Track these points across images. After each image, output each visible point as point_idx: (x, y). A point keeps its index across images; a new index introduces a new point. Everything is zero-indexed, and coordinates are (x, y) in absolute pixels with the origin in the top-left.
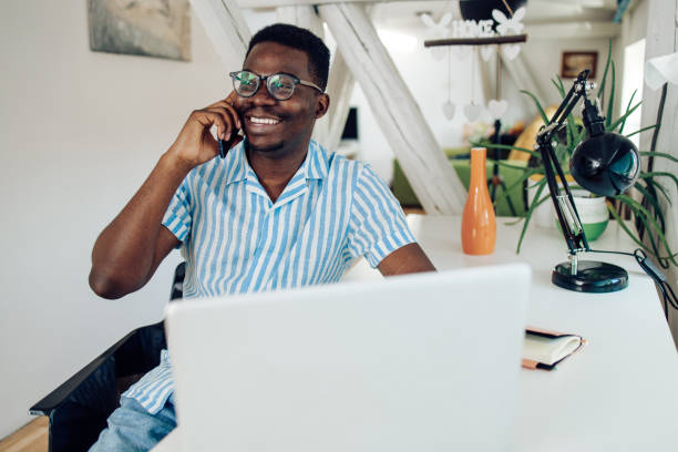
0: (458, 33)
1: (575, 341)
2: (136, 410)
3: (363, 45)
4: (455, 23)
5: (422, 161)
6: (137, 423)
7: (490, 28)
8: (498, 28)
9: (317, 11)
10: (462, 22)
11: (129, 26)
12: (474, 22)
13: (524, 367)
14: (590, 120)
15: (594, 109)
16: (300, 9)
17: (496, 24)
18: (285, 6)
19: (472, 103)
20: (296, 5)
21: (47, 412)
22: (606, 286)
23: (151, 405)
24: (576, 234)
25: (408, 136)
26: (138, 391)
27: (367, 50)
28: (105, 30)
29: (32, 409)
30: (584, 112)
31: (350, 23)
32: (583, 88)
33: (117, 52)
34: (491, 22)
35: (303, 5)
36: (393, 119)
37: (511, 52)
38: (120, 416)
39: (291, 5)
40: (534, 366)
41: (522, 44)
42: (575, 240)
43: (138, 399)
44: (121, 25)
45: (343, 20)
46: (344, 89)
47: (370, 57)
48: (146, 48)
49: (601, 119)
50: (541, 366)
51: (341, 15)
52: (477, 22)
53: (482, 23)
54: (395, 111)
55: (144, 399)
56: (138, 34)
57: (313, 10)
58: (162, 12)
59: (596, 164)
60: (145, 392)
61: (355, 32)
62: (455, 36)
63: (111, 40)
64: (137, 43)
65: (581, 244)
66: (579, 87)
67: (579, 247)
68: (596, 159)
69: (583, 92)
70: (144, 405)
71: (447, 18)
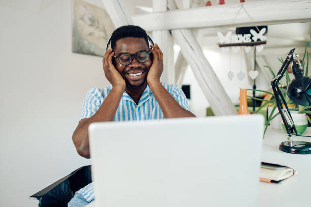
0: (234, 41)
1: (290, 171)
2: (81, 199)
3: (191, 47)
4: (233, 36)
5: (218, 99)
6: (81, 205)
7: (249, 38)
8: (253, 38)
9: (171, 33)
10: (236, 35)
11: (89, 43)
12: (241, 35)
13: (261, 181)
14: (296, 70)
15: (298, 66)
16: (163, 32)
17: (252, 36)
18: (156, 31)
19: (241, 72)
20: (161, 30)
21: (38, 198)
22: (306, 151)
23: (88, 197)
24: (291, 127)
25: (211, 87)
26: (84, 191)
27: (193, 49)
28: (79, 44)
29: (32, 197)
30: (293, 67)
31: (185, 38)
32: (292, 57)
33: (83, 53)
34: (249, 35)
35: (164, 30)
36: (205, 80)
37: (259, 48)
38: (74, 201)
39: (159, 30)
40: (269, 181)
41: (264, 45)
42: (291, 130)
43: (83, 194)
44: (86, 42)
45: (182, 36)
46: (183, 69)
47: (194, 52)
48: (96, 52)
49: (301, 70)
50: (273, 181)
51: (181, 34)
52: (243, 35)
53: (245, 36)
54: (206, 77)
55: (85, 195)
56: (93, 46)
57: (169, 32)
58: (104, 38)
59: (299, 91)
60: (86, 191)
61: (187, 42)
62: (233, 42)
63: (81, 48)
64: (92, 50)
65: (294, 131)
66: (290, 56)
67: (293, 133)
68: (299, 88)
69: (292, 59)
70: (85, 197)
71: (229, 34)
